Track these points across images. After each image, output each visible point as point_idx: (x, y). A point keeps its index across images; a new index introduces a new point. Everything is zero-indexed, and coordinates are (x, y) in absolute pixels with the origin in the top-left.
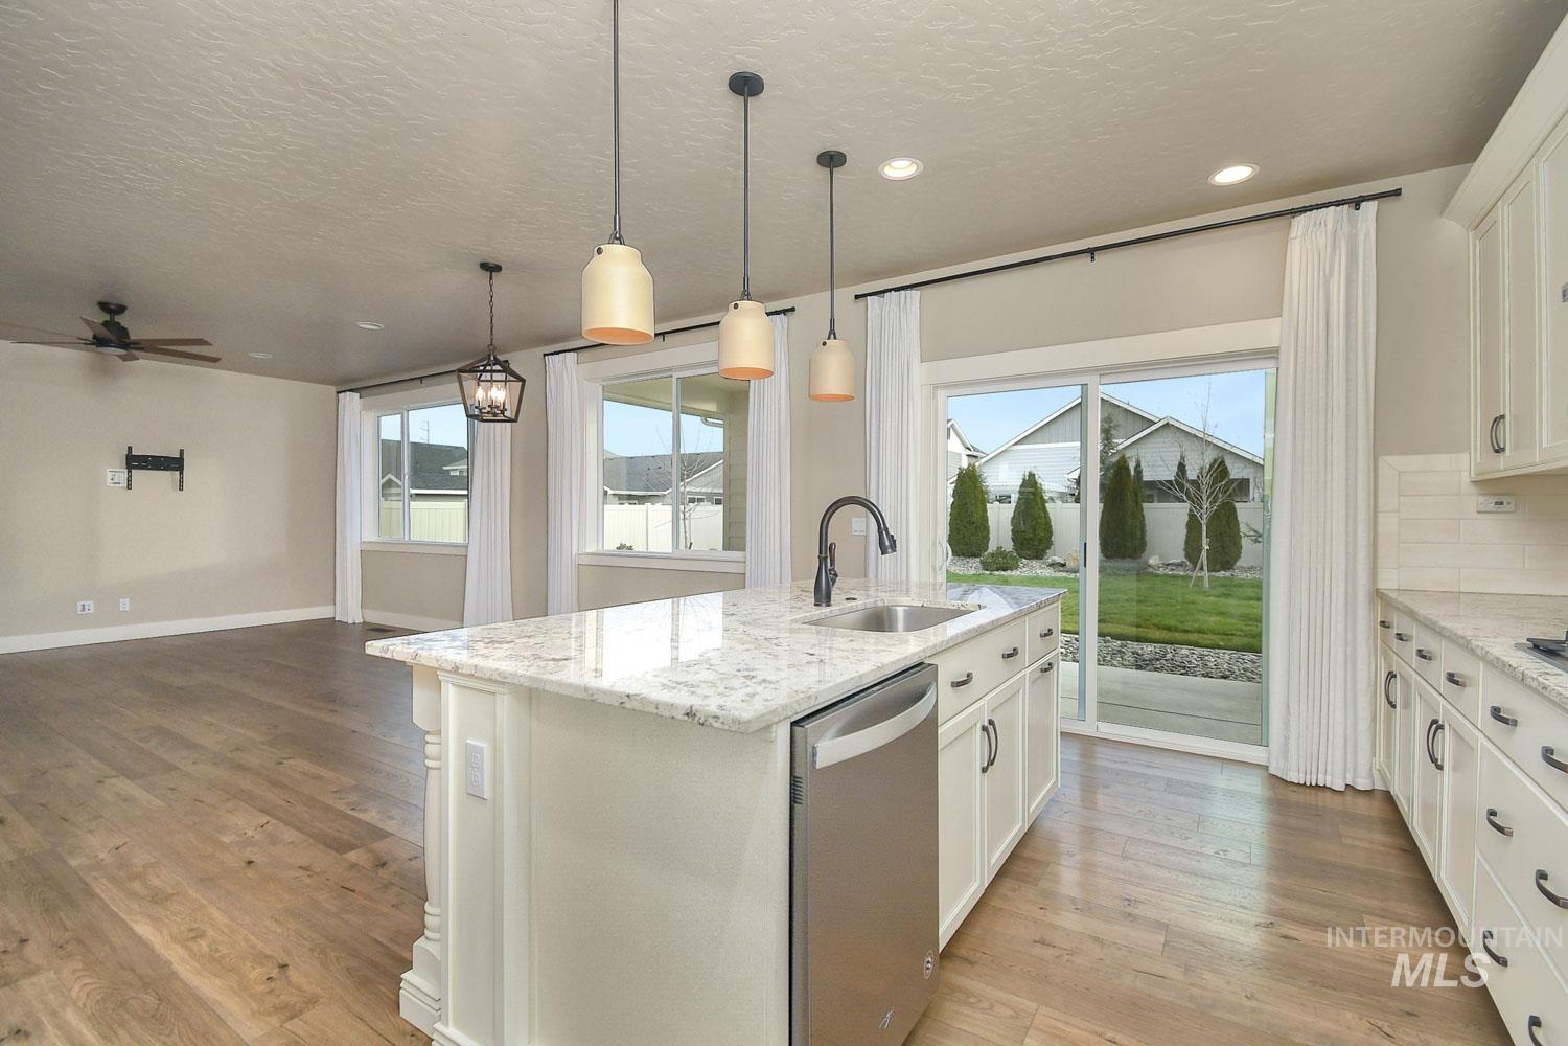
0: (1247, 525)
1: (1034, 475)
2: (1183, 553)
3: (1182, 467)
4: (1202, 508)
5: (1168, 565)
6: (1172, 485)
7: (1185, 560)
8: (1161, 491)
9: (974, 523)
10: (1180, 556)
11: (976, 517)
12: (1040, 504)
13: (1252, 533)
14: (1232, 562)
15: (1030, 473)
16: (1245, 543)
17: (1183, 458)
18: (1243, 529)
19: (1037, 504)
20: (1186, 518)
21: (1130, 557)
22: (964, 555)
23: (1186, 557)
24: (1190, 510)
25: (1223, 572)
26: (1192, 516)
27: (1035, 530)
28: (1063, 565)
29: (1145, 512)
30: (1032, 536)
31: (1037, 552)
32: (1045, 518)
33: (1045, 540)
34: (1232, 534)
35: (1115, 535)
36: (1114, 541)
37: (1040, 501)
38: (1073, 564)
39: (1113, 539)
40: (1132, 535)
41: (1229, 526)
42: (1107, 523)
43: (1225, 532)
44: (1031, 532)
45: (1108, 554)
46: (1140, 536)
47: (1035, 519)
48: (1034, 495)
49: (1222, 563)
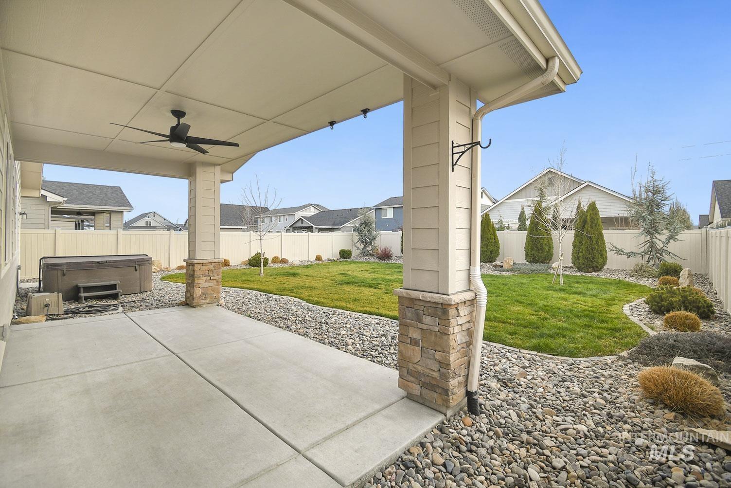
0: (611, 243)
2: (572, 261)
5: (563, 267)
10: (570, 263)
13: (615, 249)
14: (601, 266)
21: (542, 262)
23: (573, 263)
25: (594, 273)
28: (502, 267)
29: (552, 236)
30: (486, 249)
31: (490, 259)
32: (495, 239)
33: (494, 252)
34: (599, 250)
35: (532, 249)
36: (532, 253)
37: (491, 230)
38: (506, 267)
39: (531, 252)
40: (542, 249)
41: (598, 244)
42: (528, 242)
43: (595, 248)
44: (485, 247)
45: (529, 261)
46: (548, 250)
47: (488, 239)
48: (488, 226)
49: (593, 267)
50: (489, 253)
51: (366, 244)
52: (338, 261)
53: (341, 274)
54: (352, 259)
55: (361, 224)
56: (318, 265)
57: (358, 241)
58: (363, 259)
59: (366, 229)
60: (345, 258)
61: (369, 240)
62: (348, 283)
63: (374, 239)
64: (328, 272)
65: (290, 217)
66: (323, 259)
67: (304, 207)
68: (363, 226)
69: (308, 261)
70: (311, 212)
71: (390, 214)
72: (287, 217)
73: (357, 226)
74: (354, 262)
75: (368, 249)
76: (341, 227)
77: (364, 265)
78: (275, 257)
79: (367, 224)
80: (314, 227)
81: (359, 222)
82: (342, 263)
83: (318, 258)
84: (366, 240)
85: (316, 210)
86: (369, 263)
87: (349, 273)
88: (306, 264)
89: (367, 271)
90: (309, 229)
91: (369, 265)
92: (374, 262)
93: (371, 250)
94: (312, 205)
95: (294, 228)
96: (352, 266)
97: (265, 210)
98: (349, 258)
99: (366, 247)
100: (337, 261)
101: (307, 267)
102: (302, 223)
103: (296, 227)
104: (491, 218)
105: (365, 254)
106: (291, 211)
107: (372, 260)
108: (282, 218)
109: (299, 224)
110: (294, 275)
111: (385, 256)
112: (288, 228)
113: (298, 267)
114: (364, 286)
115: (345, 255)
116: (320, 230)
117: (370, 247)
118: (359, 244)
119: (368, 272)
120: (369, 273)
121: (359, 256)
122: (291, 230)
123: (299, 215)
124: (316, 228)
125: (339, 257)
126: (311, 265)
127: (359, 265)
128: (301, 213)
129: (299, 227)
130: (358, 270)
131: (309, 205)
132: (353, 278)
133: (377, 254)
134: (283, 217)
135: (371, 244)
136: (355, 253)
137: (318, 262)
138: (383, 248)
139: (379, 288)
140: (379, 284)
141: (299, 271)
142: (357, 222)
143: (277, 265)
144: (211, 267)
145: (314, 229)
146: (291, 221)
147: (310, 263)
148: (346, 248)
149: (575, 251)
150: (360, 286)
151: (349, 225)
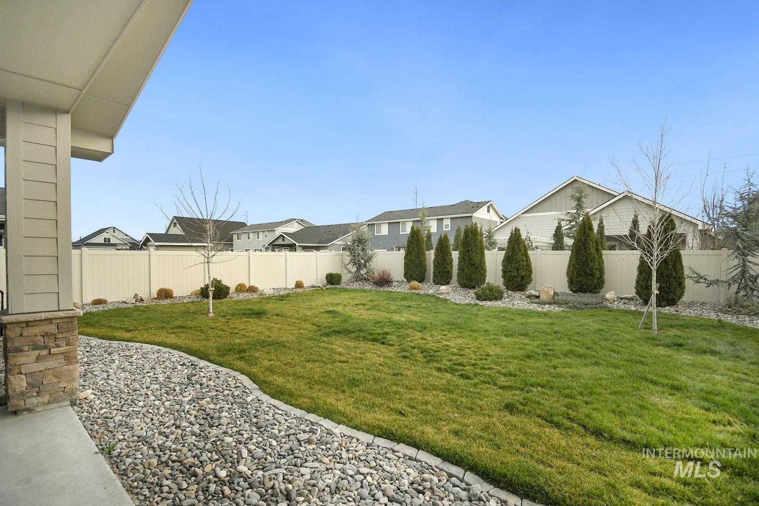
0: (690, 268)
1: (519, 230)
2: (634, 290)
3: (635, 223)
4: (652, 256)
5: (622, 299)
6: (628, 238)
7: (635, 295)
8: (617, 242)
9: (474, 264)
10: (632, 293)
11: (476, 260)
12: (523, 251)
13: (695, 275)
14: (676, 299)
15: (516, 228)
16: (688, 283)
17: (636, 216)
18: (686, 272)
19: (520, 251)
20: (638, 263)
21: (591, 292)
22: (466, 287)
23: (637, 294)
24: (641, 257)
25: (668, 308)
26: (642, 262)
27: (518, 270)
28: (538, 297)
29: (604, 257)
30: (516, 274)
31: (520, 286)
32: (527, 261)
33: (526, 278)
34: (677, 277)
35: (579, 275)
36: (578, 280)
37: (523, 249)
38: (544, 297)
39: (577, 278)
40: (592, 275)
41: (675, 269)
42: (573, 265)
43: (671, 274)
44: (515, 271)
45: (574, 289)
46: (599, 276)
47: (518, 261)
48: (518, 244)
49: (667, 300)
50: (519, 279)
51: (359, 266)
52: (324, 288)
53: (328, 312)
54: (342, 285)
55: (354, 241)
56: (297, 294)
57: (350, 263)
58: (356, 286)
59: (360, 248)
60: (333, 284)
61: (363, 261)
62: (339, 332)
63: (369, 259)
64: (310, 308)
65: (271, 233)
66: (305, 286)
67: (287, 222)
68: (356, 244)
69: (285, 289)
70: (294, 228)
71: (384, 230)
72: (266, 233)
73: (349, 243)
74: (345, 290)
75: (363, 272)
76: (328, 245)
77: (359, 294)
78: (240, 285)
79: (360, 241)
80: (297, 244)
81: (350, 238)
82: (329, 291)
83: (299, 285)
84: (359, 261)
85: (300, 225)
86: (365, 291)
87: (339, 309)
88: (282, 293)
89: (364, 305)
90: (292, 247)
91: (365, 294)
92: (371, 291)
93: (365, 274)
94: (295, 220)
95: (274, 246)
96: (343, 297)
97: (242, 225)
98: (338, 284)
99: (360, 269)
100: (322, 289)
101: (282, 298)
102: (283, 240)
103: (276, 245)
104: (522, 234)
105: (358, 278)
106: (270, 227)
107: (368, 287)
108: (261, 235)
109: (280, 242)
110: (259, 314)
111: (384, 281)
112: (267, 245)
113: (269, 298)
114: (364, 338)
115: (333, 279)
116: (305, 248)
117: (365, 269)
118: (350, 266)
119: (367, 307)
120: (368, 310)
121: (350, 281)
122: (271, 248)
123: (280, 231)
124: (299, 246)
125: (325, 282)
126: (288, 295)
127: (352, 295)
128: (282, 229)
129: (279, 245)
130: (352, 303)
131: (292, 220)
132: (346, 320)
133: (373, 278)
134: (261, 233)
135: (365, 266)
136: (346, 277)
137: (298, 289)
138: (380, 270)
139: (389, 345)
140: (387, 333)
141: (269, 307)
142: (348, 239)
143: (242, 296)
144: (51, 328)
145: (297, 248)
146: (271, 237)
147: (287, 292)
148: (334, 271)
149: (642, 278)
150: (357, 338)
151: (339, 243)
